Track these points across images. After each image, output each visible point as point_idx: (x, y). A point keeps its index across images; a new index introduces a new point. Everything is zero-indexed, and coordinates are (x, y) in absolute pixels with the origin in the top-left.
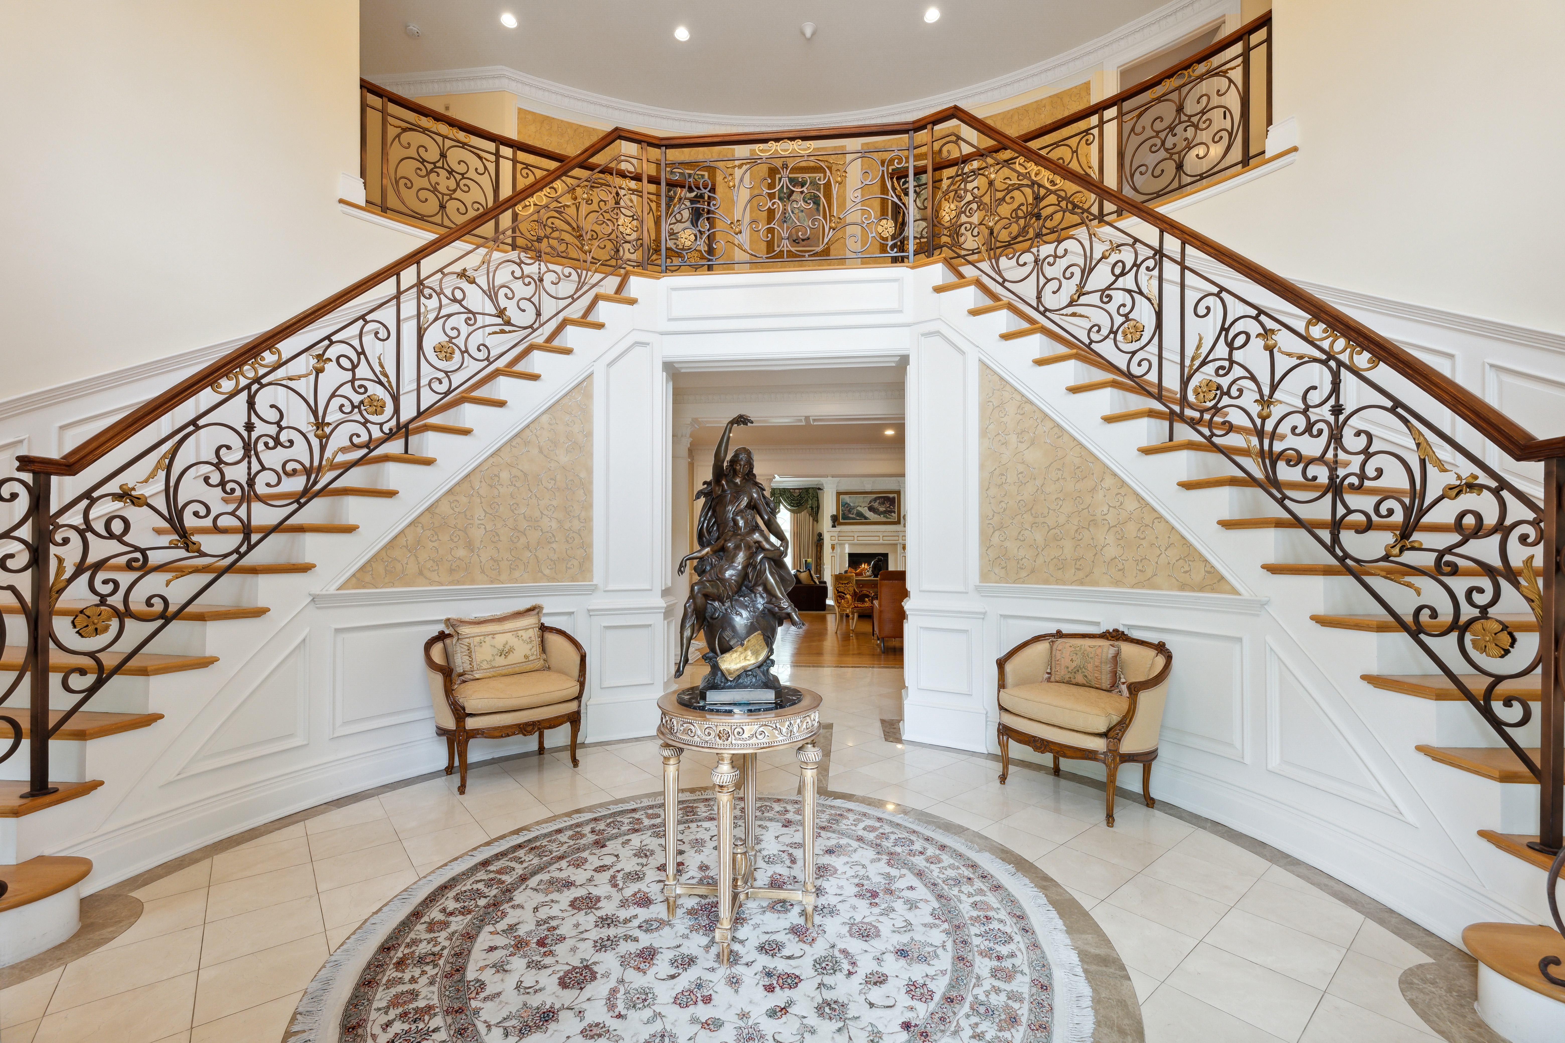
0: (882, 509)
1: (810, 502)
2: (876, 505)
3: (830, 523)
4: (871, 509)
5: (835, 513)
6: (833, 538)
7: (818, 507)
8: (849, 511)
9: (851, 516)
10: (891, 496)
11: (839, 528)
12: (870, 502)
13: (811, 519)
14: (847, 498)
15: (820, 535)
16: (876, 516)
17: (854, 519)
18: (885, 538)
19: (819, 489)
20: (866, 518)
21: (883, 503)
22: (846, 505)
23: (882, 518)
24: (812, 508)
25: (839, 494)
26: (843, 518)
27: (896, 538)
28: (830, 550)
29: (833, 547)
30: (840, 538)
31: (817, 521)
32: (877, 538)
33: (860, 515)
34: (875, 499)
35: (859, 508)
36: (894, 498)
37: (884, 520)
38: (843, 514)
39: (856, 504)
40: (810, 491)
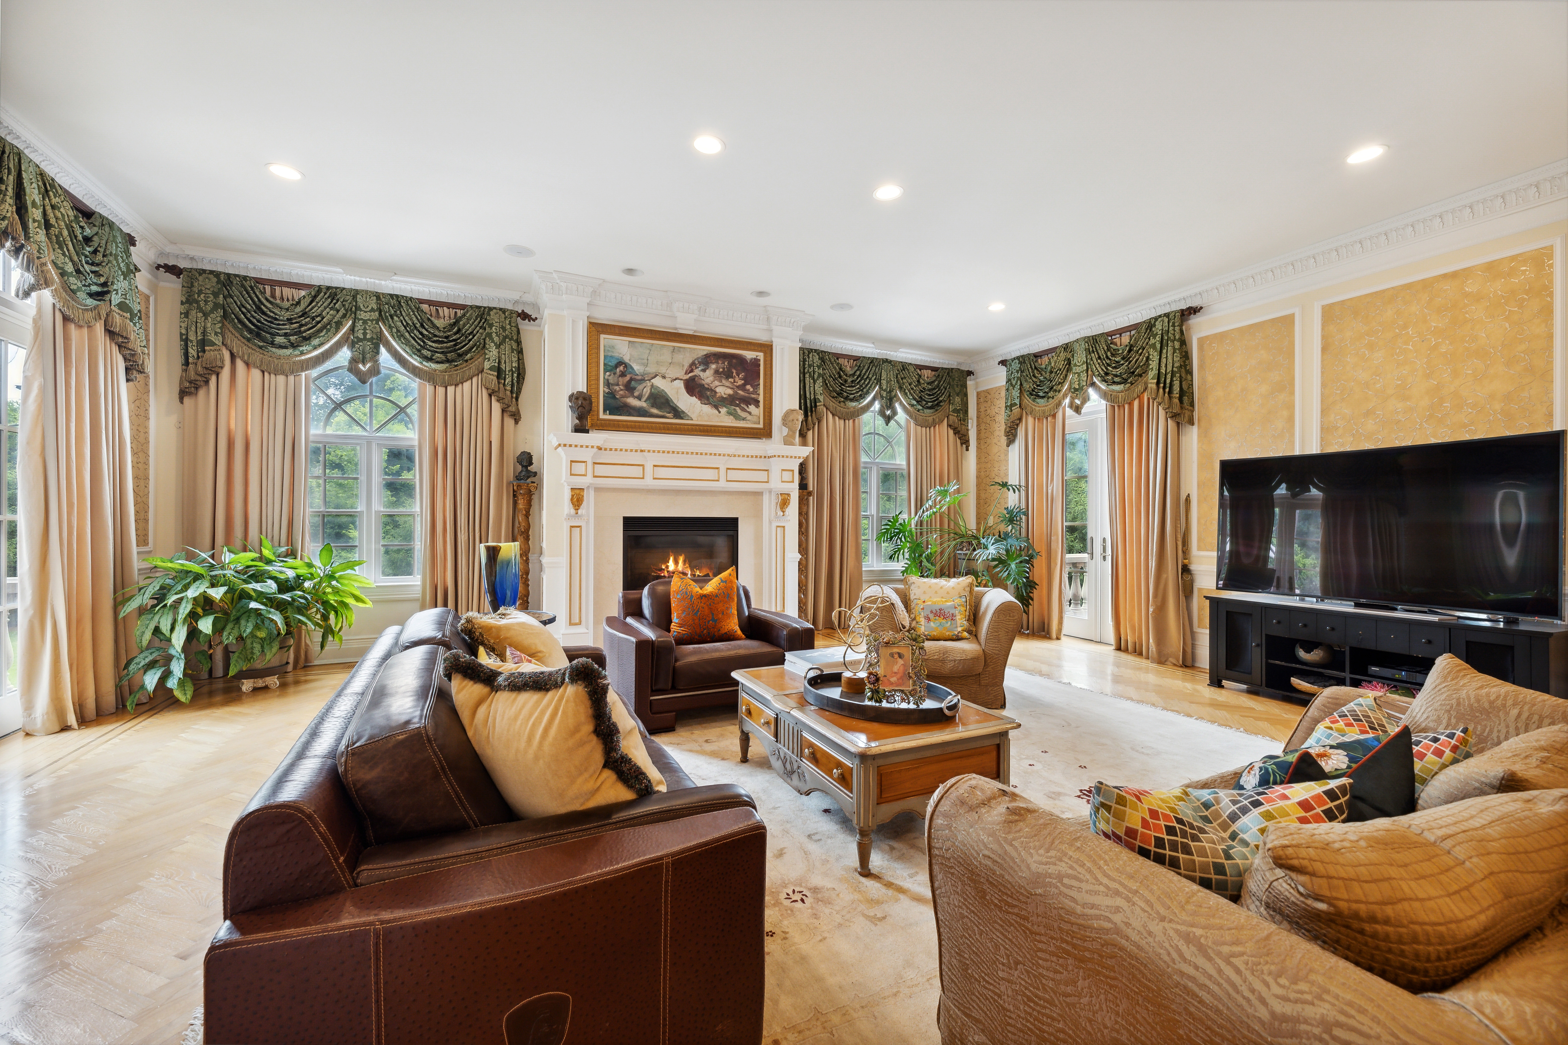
0: (723, 390)
1: (493, 352)
2: (707, 377)
3: (566, 417)
4: (693, 387)
5: (582, 387)
6: (579, 468)
7: (520, 373)
8: (629, 388)
9: (633, 402)
10: (749, 355)
11: (596, 437)
12: (692, 366)
13: (496, 407)
14: (622, 347)
15: (526, 460)
16: (707, 409)
17: (641, 412)
18: (733, 475)
19: (525, 316)
20: (678, 413)
21: (728, 375)
22: (619, 366)
23: (722, 418)
24: (500, 373)
25: (596, 329)
26: (611, 408)
27: (762, 476)
28: (567, 507)
29: (577, 499)
30: (601, 470)
31: (516, 417)
32: (710, 474)
33: (660, 401)
34: (706, 360)
35: (658, 382)
36: (756, 362)
37: (729, 421)
38: (611, 395)
39: (651, 369)
40: (494, 317)
